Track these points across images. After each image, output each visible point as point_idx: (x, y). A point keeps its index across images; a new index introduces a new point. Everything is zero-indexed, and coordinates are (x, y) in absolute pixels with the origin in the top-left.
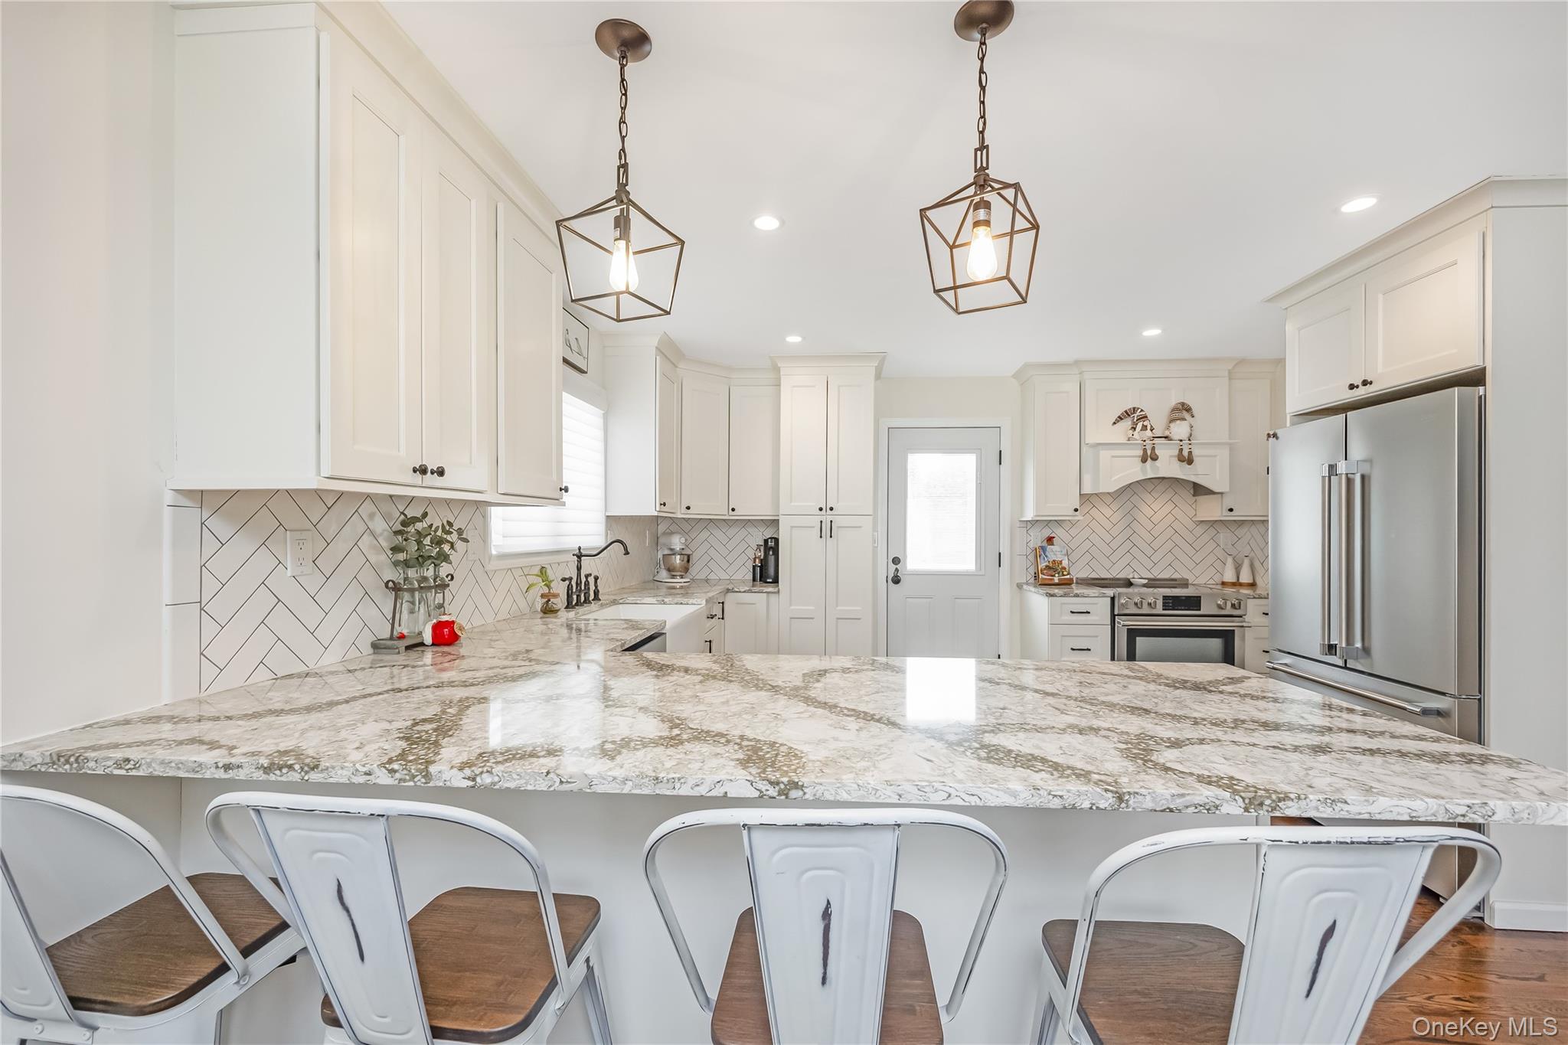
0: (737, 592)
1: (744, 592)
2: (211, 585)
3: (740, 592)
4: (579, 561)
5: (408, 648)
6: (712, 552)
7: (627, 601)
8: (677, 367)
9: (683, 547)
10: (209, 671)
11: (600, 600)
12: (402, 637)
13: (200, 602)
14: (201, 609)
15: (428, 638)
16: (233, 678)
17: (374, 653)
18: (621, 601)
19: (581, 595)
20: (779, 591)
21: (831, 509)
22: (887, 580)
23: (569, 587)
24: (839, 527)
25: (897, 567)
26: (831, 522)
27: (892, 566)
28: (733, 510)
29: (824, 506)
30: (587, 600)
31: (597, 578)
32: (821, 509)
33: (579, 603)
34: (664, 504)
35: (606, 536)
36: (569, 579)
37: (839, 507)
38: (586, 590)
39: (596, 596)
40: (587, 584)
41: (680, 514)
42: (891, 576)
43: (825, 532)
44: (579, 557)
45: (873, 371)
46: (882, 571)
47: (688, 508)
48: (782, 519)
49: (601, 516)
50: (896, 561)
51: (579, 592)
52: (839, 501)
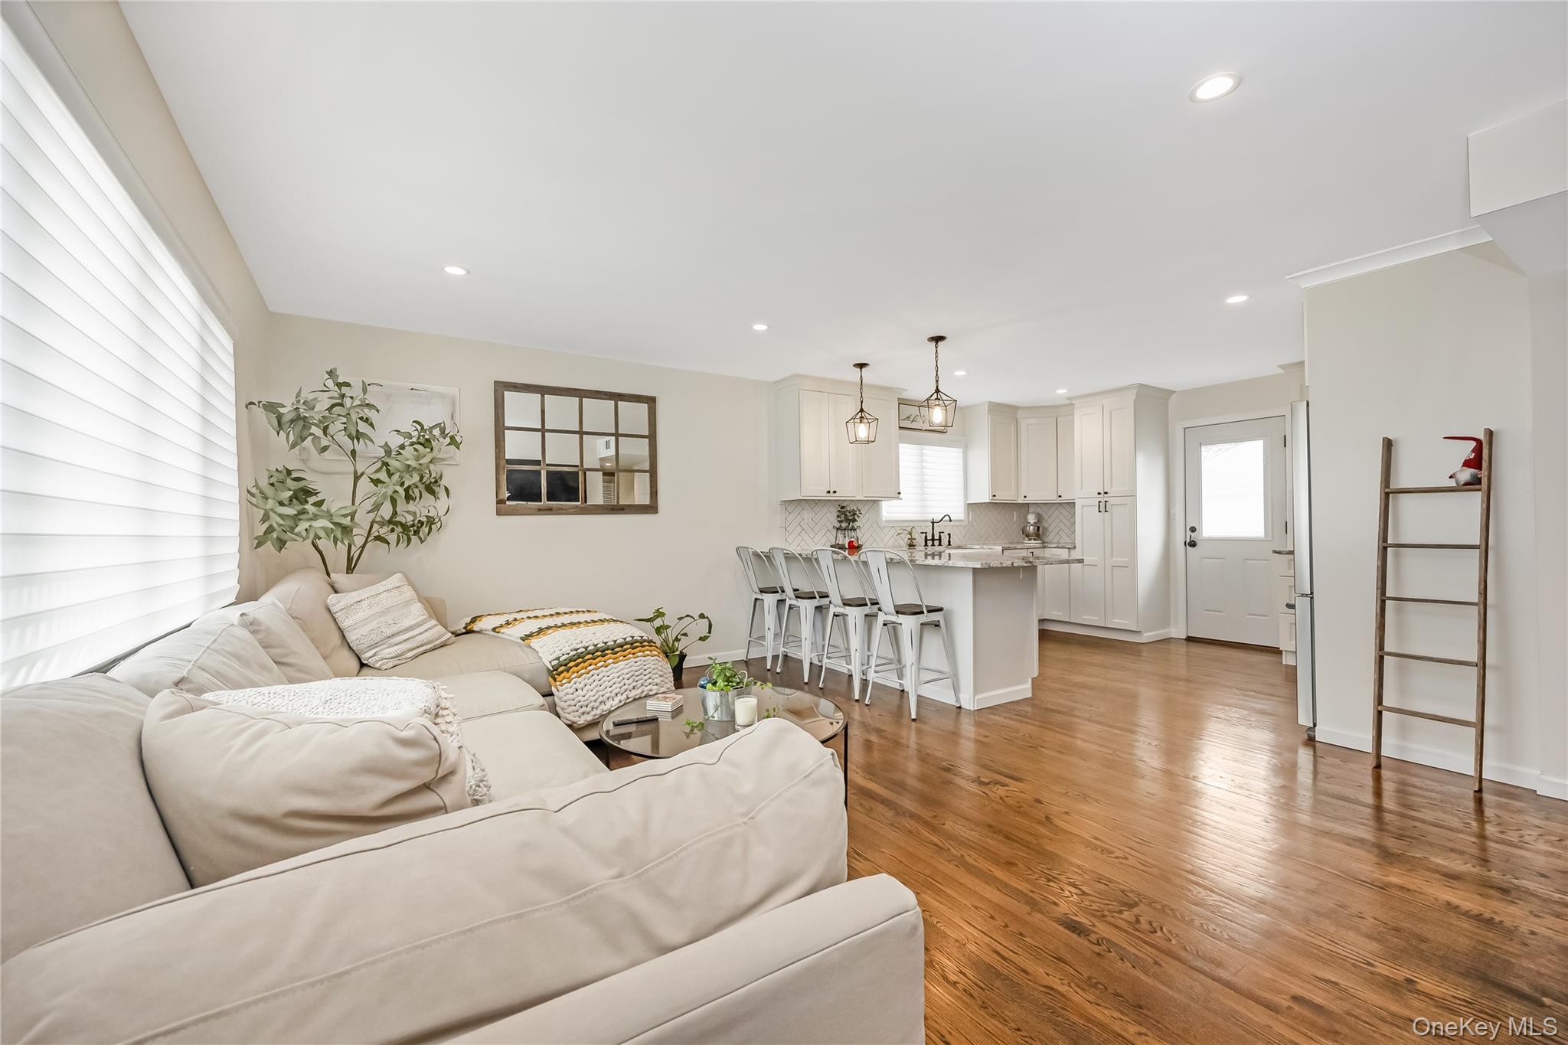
0: (1050, 548)
1: (1054, 547)
2: (788, 524)
3: (1052, 547)
4: (933, 525)
6: (1060, 524)
7: (965, 545)
9: (1036, 521)
11: (951, 545)
15: (847, 546)
19: (935, 542)
20: (1075, 547)
21: (1106, 493)
22: (1185, 545)
23: (926, 537)
24: (1112, 505)
25: (1193, 534)
26: (1106, 501)
27: (1189, 533)
28: (1060, 496)
29: (1102, 492)
30: (940, 545)
31: (949, 535)
32: (1099, 494)
33: (933, 545)
34: (995, 496)
35: (968, 515)
36: (926, 533)
37: (1112, 491)
38: (940, 540)
39: (949, 544)
40: (940, 536)
41: (1021, 500)
42: (1188, 541)
43: (1102, 508)
44: (933, 523)
45: (1134, 396)
46: (1180, 537)
47: (1025, 497)
48: (1076, 501)
49: (962, 504)
50: (1193, 530)
51: (933, 540)
52: (1111, 487)
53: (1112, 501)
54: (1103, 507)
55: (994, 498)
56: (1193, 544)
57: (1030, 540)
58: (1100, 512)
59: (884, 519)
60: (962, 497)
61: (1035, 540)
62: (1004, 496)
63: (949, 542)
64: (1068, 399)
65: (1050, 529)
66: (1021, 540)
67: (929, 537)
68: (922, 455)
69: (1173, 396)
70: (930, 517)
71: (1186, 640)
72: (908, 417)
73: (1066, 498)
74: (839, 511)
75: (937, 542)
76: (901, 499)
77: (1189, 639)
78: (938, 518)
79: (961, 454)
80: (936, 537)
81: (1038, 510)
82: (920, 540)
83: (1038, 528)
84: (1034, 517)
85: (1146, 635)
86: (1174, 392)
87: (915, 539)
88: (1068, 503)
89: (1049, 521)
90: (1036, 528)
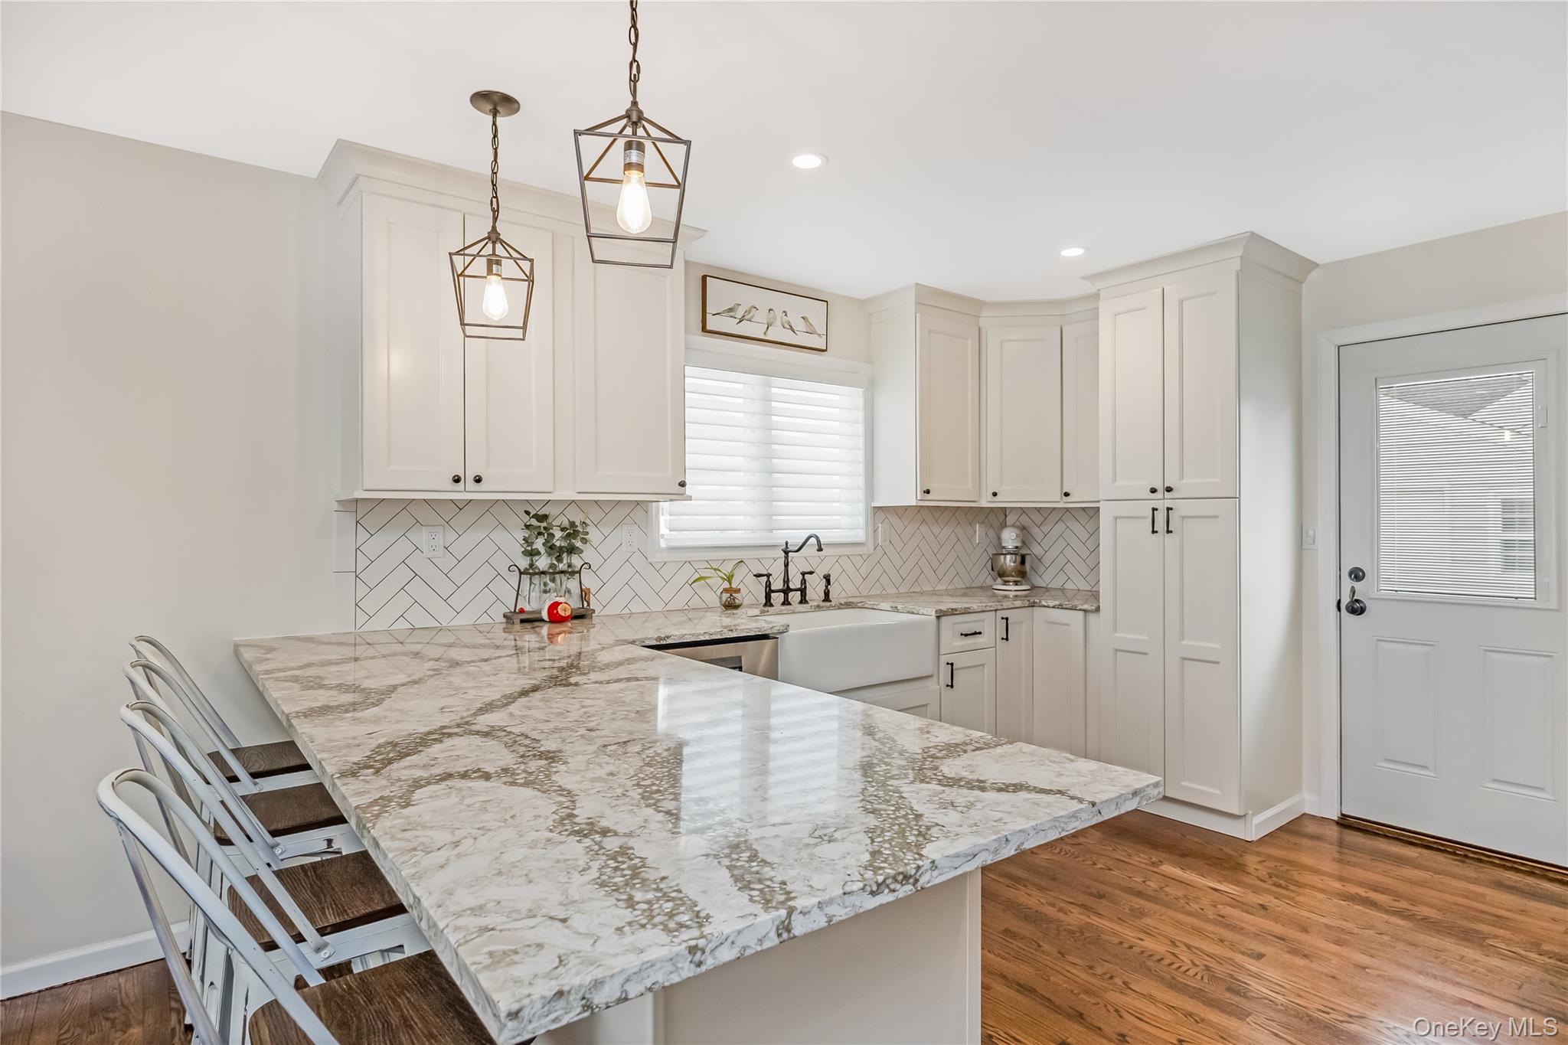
0: (1045, 606)
1: (1054, 607)
2: (363, 562)
3: (1048, 607)
4: (787, 557)
5: (523, 621)
6: (1068, 552)
7: (866, 606)
8: (979, 317)
9: (1019, 545)
10: (362, 618)
11: (831, 601)
12: (522, 611)
13: (356, 572)
14: (357, 576)
15: (545, 615)
16: (379, 624)
17: (506, 622)
18: (860, 605)
19: (791, 595)
20: (1098, 609)
21: (1169, 490)
22: (1339, 609)
23: (768, 585)
24: (1183, 517)
25: (1358, 585)
26: (1169, 509)
27: (1348, 583)
28: (1067, 495)
29: (1159, 486)
30: (803, 600)
31: (827, 578)
32: (1153, 491)
33: (786, 602)
34: (928, 492)
35: (875, 531)
36: (768, 576)
37: (1182, 487)
38: (803, 591)
39: (827, 597)
40: (804, 582)
41: (985, 502)
42: (1346, 600)
43: (1160, 525)
44: (786, 553)
45: (1236, 264)
46: (1326, 590)
47: (995, 494)
48: (1101, 505)
49: (861, 507)
50: (1357, 575)
51: (786, 591)
52: (1182, 477)
53: (1182, 508)
54: (1163, 523)
55: (928, 497)
56: (1357, 609)
57: (1006, 583)
58: (1154, 532)
59: (663, 544)
60: (861, 494)
61: (1016, 583)
62: (947, 494)
63: (827, 594)
64: (1091, 278)
65: (1047, 560)
66: (989, 581)
67: (777, 584)
68: (768, 399)
69: (1314, 275)
70: (781, 537)
71: (1337, 823)
72: (730, 310)
73: (1080, 497)
74: (528, 527)
75: (795, 597)
76: (690, 498)
77: (1345, 823)
78: (796, 538)
79: (861, 401)
80: (795, 583)
81: (1024, 520)
82: (751, 591)
83: (1023, 557)
84: (1014, 536)
85: (1258, 819)
86: (1317, 265)
87: (738, 591)
88: (1083, 509)
89: (1045, 544)
90: (1019, 559)
